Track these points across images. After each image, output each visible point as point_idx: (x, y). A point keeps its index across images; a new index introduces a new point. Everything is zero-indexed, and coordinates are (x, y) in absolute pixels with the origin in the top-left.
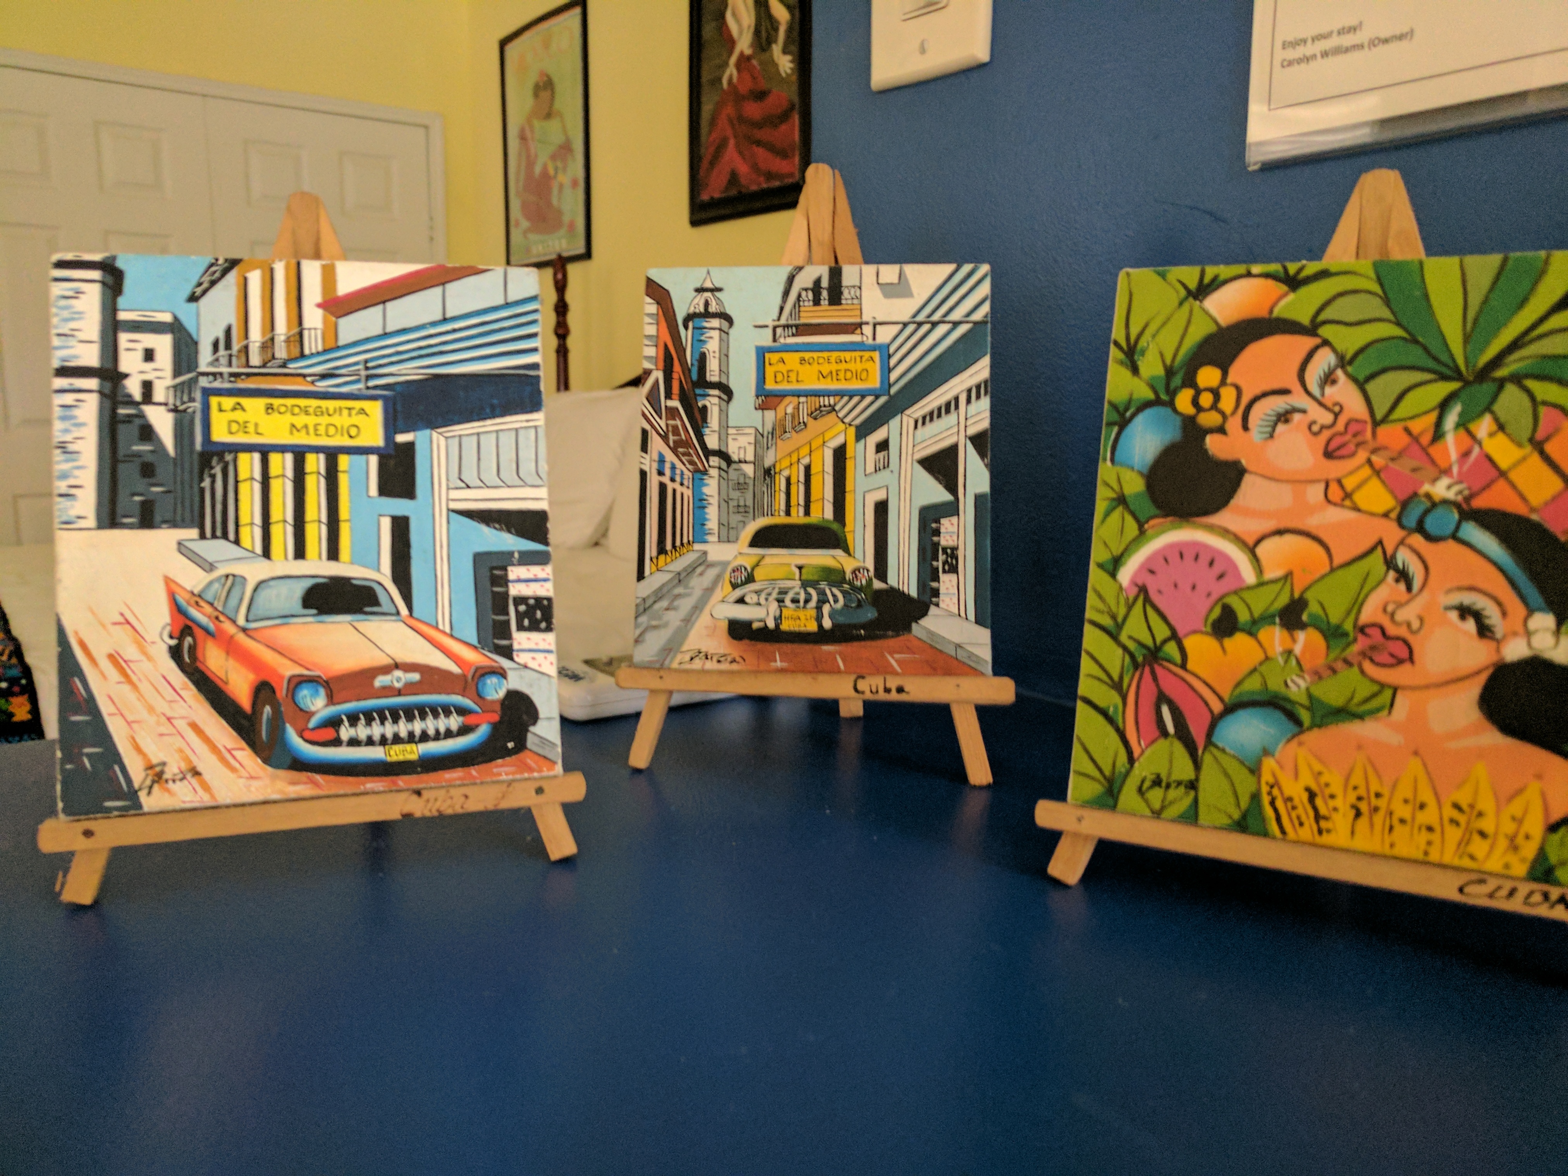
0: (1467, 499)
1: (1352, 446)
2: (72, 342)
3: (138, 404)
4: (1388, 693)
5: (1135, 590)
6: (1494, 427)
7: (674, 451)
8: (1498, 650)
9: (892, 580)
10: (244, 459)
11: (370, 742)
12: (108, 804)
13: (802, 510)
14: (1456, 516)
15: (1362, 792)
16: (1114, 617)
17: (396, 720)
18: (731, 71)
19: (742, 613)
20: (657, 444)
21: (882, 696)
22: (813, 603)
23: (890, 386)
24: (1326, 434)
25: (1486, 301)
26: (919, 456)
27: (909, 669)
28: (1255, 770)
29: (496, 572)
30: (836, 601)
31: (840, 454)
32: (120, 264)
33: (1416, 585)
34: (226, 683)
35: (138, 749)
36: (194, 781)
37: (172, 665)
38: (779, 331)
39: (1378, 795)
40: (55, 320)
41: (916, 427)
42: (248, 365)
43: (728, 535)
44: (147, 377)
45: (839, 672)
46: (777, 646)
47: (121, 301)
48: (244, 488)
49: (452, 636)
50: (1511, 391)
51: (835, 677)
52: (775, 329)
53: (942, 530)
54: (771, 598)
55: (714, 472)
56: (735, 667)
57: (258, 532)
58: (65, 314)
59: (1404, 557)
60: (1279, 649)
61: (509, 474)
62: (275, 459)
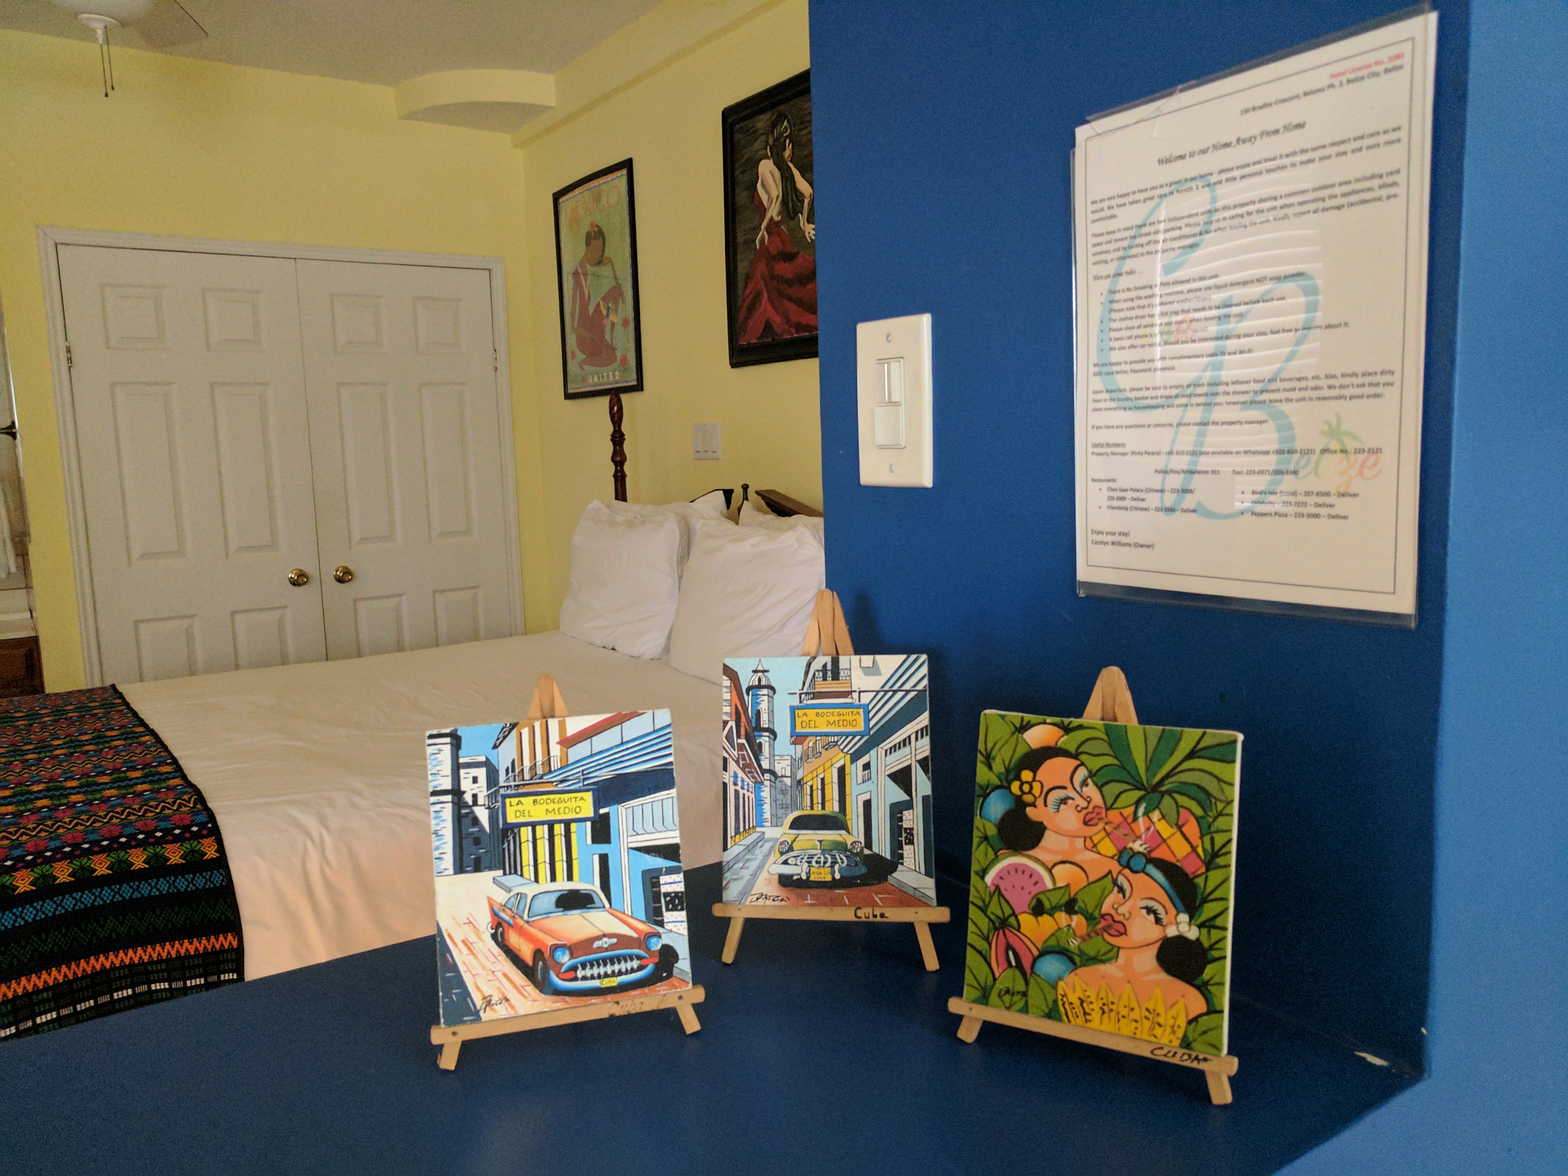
0: (1150, 852)
1: (1096, 820)
2: (438, 777)
3: (470, 807)
4: (1116, 949)
5: (993, 889)
6: (1160, 816)
7: (743, 770)
8: (1164, 931)
9: (875, 849)
10: (523, 830)
11: (592, 977)
12: (466, 1018)
13: (820, 806)
14: (1144, 861)
15: (1105, 1001)
16: (983, 901)
17: (605, 965)
18: (763, 233)
19: (787, 870)
20: (732, 766)
21: (871, 919)
22: (828, 864)
23: (870, 730)
24: (1084, 812)
25: (1155, 749)
26: (888, 772)
27: (887, 903)
28: (1055, 987)
29: (654, 880)
30: (843, 863)
31: (842, 771)
32: (459, 733)
33: (1127, 895)
34: (520, 951)
35: (478, 988)
36: (506, 1004)
37: (493, 943)
38: (803, 696)
39: (1113, 1003)
40: (430, 767)
41: (886, 755)
42: (523, 780)
43: (776, 822)
44: (474, 792)
45: (846, 905)
46: (809, 890)
47: (461, 753)
48: (523, 845)
49: (632, 917)
50: (1167, 798)
51: (844, 908)
52: (801, 694)
53: (904, 818)
54: (804, 861)
55: (767, 783)
56: (783, 903)
57: (532, 869)
58: (434, 763)
59: (1121, 880)
60: (1065, 924)
61: (659, 825)
62: (539, 828)
